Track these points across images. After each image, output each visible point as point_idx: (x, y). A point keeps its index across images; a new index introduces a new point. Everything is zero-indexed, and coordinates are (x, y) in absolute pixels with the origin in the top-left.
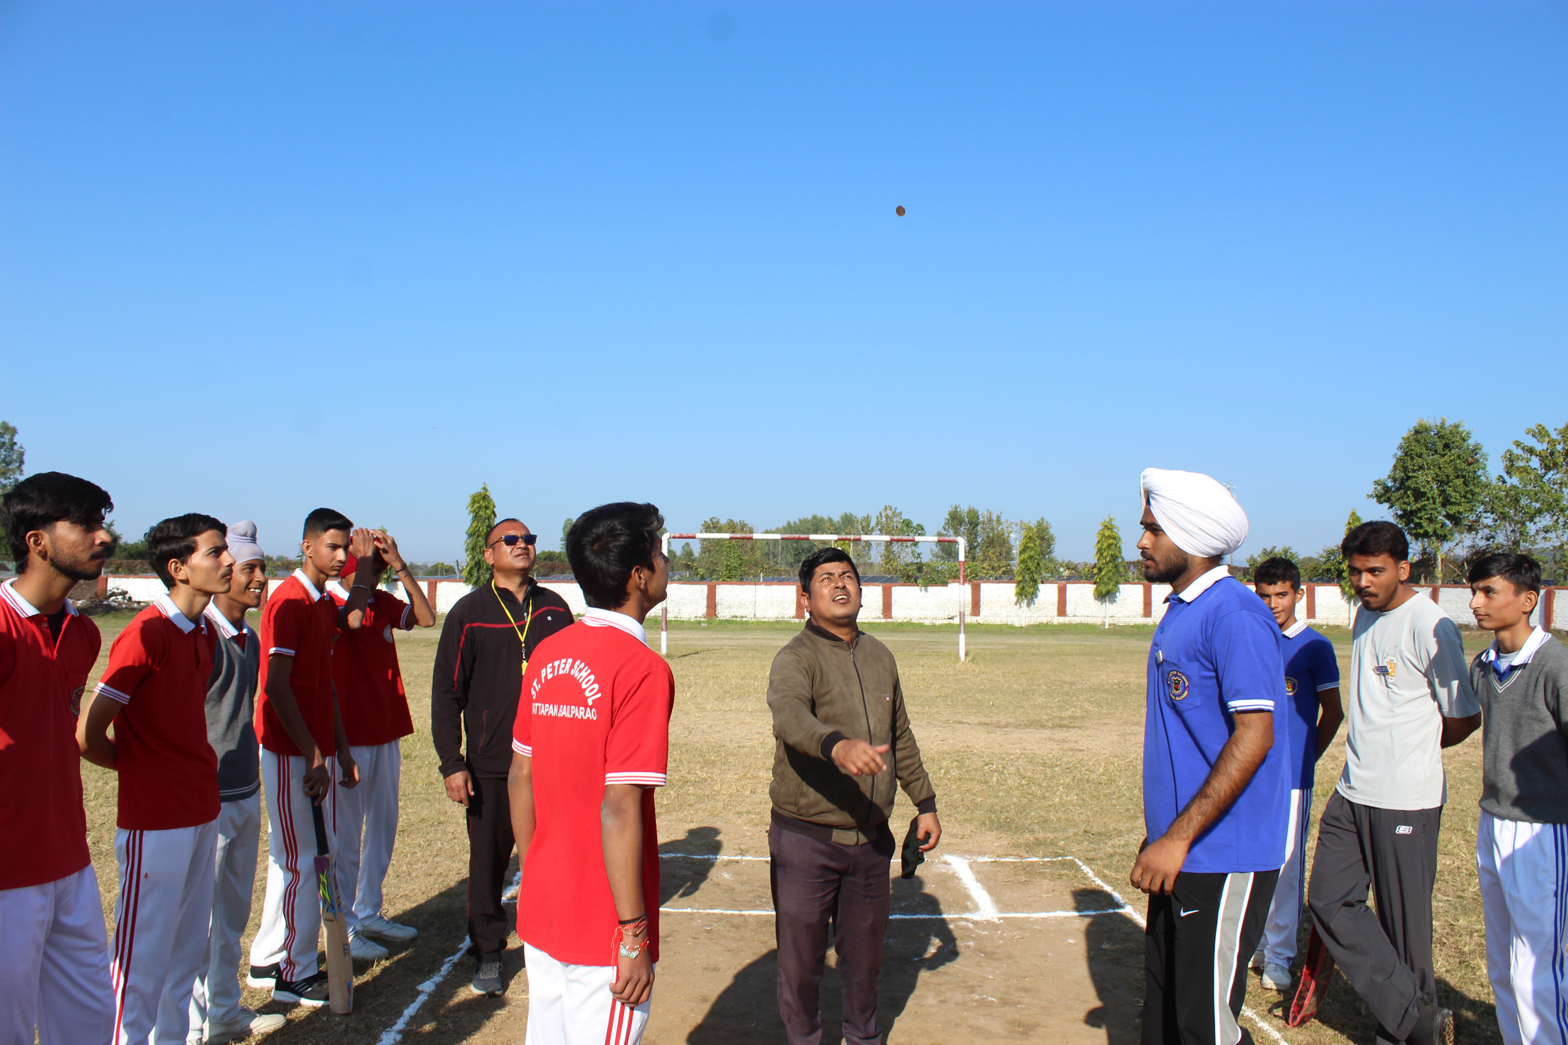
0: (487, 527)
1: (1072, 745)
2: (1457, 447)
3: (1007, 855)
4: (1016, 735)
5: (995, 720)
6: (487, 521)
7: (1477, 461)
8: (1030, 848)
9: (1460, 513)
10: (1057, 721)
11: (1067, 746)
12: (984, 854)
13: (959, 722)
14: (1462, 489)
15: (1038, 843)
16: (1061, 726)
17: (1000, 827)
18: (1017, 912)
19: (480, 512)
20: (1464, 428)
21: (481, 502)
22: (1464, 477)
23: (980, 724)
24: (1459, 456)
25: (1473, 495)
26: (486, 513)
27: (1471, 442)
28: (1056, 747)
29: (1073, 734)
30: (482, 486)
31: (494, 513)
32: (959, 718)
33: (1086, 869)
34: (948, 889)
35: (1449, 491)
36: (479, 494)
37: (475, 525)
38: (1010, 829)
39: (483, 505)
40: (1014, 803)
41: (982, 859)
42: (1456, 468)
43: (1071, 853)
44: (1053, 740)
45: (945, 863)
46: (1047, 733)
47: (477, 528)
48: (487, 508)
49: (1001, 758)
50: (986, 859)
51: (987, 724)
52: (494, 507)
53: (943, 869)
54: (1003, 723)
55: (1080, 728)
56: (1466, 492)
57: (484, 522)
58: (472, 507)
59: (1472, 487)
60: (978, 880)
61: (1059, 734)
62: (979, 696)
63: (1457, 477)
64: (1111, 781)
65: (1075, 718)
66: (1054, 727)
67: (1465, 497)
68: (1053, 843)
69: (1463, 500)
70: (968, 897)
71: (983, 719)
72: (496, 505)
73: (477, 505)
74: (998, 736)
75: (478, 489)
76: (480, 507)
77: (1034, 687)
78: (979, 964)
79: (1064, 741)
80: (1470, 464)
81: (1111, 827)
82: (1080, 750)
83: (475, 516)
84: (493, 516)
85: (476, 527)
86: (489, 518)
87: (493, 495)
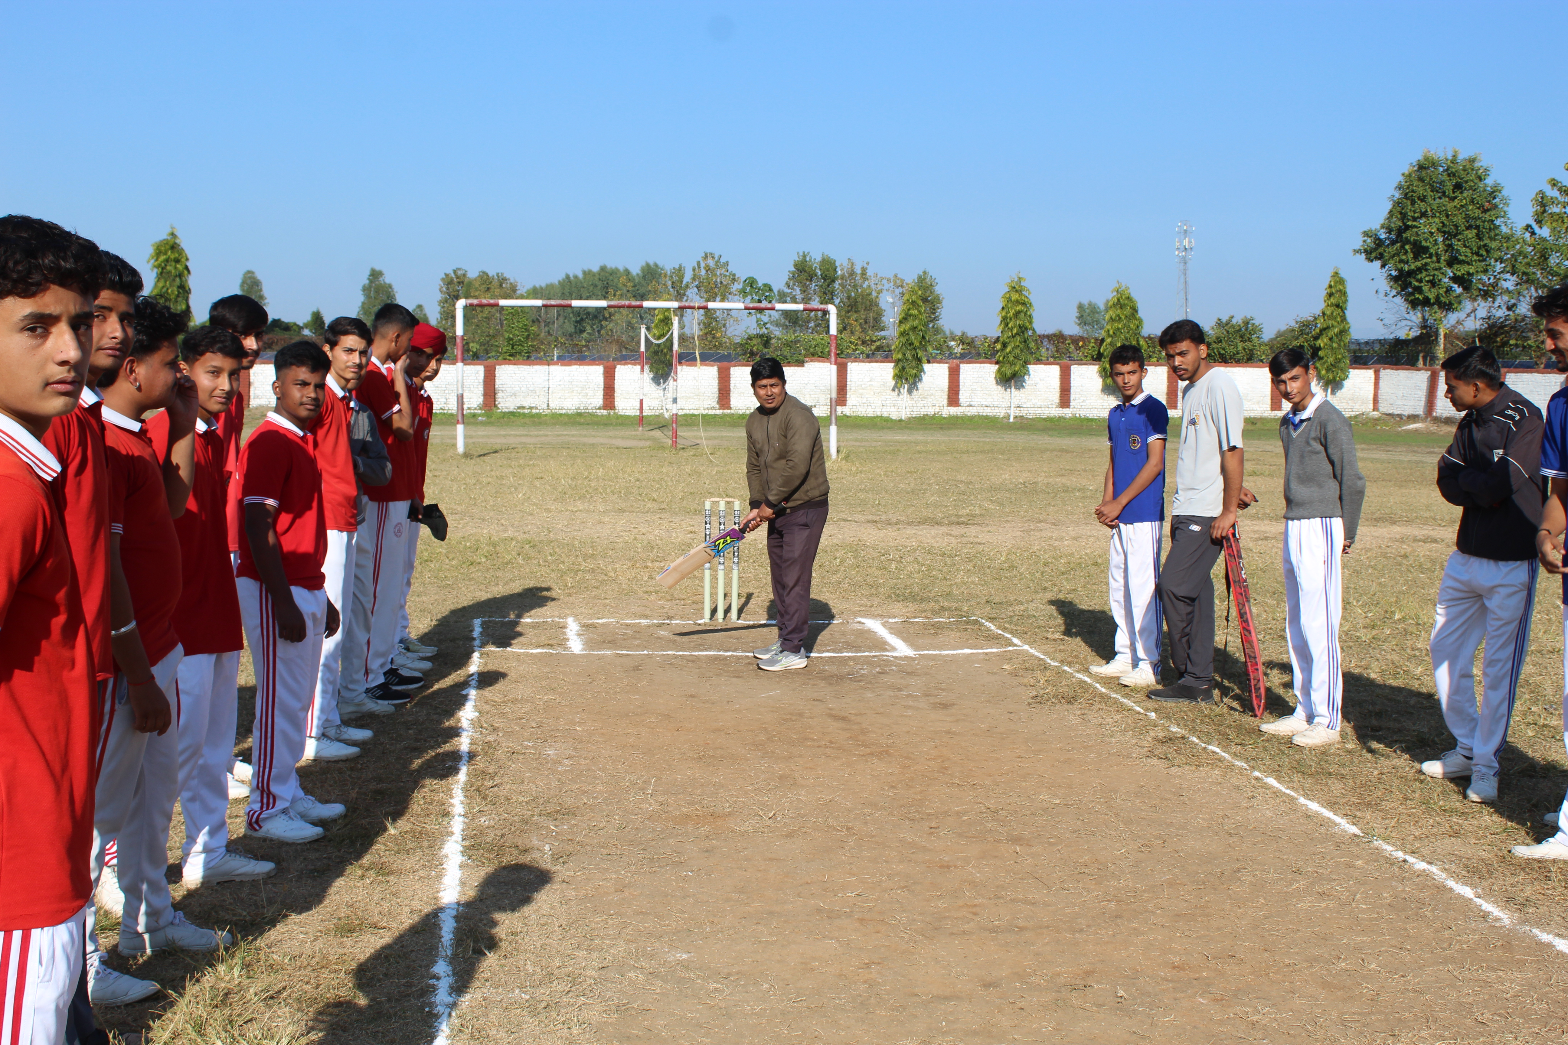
0: (179, 287)
1: (971, 540)
2: (1471, 187)
3: (915, 617)
4: (910, 531)
5: (884, 518)
6: (178, 279)
7: (1495, 207)
8: (936, 613)
9: (1469, 274)
10: (954, 519)
11: (965, 540)
12: (895, 617)
13: (844, 520)
14: (1474, 243)
15: (943, 609)
16: (958, 523)
17: (905, 599)
18: (928, 650)
19: (169, 268)
20: (1483, 163)
21: (169, 253)
22: (1477, 227)
23: (869, 522)
24: (1472, 201)
25: (1488, 251)
26: (176, 268)
27: (1489, 181)
28: (953, 540)
29: (972, 531)
30: (169, 230)
31: (187, 268)
32: (844, 517)
33: (988, 624)
34: (867, 638)
35: (1457, 244)
36: (164, 243)
37: (161, 284)
38: (915, 600)
39: (172, 257)
40: (917, 583)
41: (891, 620)
42: (1467, 218)
43: (975, 615)
44: (951, 535)
45: (860, 622)
46: (944, 529)
47: (165, 289)
48: (177, 261)
49: (897, 550)
50: (896, 620)
51: (876, 522)
52: (187, 259)
53: (859, 627)
54: (894, 520)
55: (979, 525)
56: (1479, 248)
57: (174, 280)
58: (157, 260)
59: (1487, 241)
60: (891, 633)
61: (957, 530)
62: (862, 496)
63: (1468, 228)
64: (1012, 567)
65: (975, 516)
66: (950, 524)
67: (1477, 254)
68: (956, 609)
69: (1475, 257)
70: (886, 643)
71: (870, 517)
72: (189, 256)
73: (162, 258)
74: (891, 533)
75: (163, 235)
76: (167, 260)
77: (924, 487)
78: (902, 678)
79: (963, 536)
80: (1485, 211)
81: (1012, 598)
82: (980, 544)
83: (161, 273)
84: (186, 272)
85: (163, 287)
86: (180, 275)
87: (185, 243)
